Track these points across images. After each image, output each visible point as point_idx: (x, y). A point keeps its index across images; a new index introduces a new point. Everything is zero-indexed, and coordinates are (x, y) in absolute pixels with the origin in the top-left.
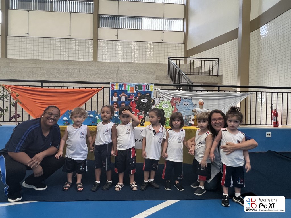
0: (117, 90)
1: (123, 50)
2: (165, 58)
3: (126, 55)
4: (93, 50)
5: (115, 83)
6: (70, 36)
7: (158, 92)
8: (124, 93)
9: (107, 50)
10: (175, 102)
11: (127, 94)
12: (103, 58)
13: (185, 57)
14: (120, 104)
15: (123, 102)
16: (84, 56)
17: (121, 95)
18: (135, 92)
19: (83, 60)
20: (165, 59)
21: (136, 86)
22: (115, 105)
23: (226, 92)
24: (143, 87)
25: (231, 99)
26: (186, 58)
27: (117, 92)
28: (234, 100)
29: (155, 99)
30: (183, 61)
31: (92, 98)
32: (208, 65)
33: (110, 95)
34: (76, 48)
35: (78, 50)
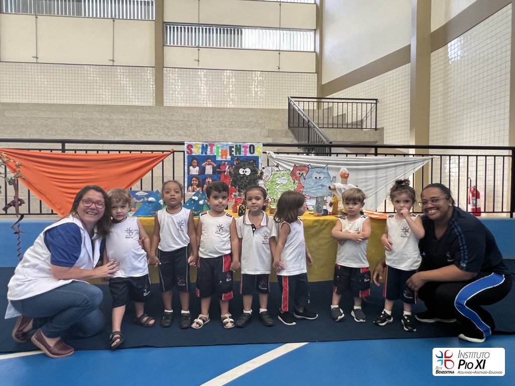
0: (197, 154)
1: (208, 85)
2: (284, 99)
3: (214, 94)
4: (154, 86)
5: (194, 143)
6: (113, 61)
7: (269, 158)
8: (210, 161)
9: (180, 87)
10: (299, 174)
11: (215, 161)
12: (174, 101)
13: (319, 97)
14: (203, 180)
15: (209, 176)
16: (140, 97)
17: (204, 164)
18: (229, 157)
19: (137, 104)
20: (284, 101)
21: (231, 147)
22: (195, 182)
23: (388, 157)
24: (243, 149)
25: (397, 168)
26: (320, 99)
27: (199, 158)
28: (404, 170)
29: (264, 168)
30: (316, 103)
31: (154, 169)
32: (359, 111)
33: (186, 163)
34: (125, 82)
35: (128, 85)
